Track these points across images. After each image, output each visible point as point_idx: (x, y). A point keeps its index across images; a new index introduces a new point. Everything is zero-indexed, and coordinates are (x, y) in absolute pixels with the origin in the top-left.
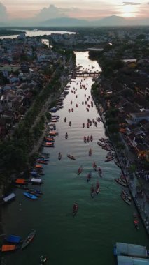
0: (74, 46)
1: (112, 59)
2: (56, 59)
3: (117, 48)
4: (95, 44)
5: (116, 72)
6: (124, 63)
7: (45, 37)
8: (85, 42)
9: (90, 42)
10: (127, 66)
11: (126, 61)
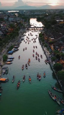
0: (29, 16)
1: (49, 20)
2: (19, 21)
3: (51, 16)
4: (40, 15)
5: (53, 26)
6: (57, 21)
7: (16, 13)
8: (35, 14)
9: (37, 14)
10: (59, 23)
11: (58, 21)
